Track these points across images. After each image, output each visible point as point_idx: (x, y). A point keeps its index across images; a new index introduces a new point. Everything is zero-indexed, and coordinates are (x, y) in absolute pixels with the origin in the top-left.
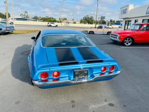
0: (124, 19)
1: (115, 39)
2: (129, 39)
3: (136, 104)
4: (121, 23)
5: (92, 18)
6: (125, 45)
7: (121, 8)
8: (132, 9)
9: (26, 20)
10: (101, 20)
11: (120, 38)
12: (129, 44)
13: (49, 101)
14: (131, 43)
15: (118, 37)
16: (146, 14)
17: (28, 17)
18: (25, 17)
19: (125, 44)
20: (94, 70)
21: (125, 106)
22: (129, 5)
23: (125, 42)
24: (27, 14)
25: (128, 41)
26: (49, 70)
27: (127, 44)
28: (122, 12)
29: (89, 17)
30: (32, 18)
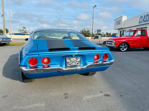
0: (119, 29)
1: (111, 45)
2: (124, 45)
3: (133, 94)
4: (117, 35)
5: (88, 31)
6: (121, 51)
7: (115, 20)
8: (125, 20)
9: (24, 34)
10: (98, 33)
11: (115, 44)
12: (125, 50)
13: (40, 94)
14: (126, 48)
15: (113, 43)
16: (139, 23)
17: (26, 32)
18: (23, 33)
19: (121, 49)
20: (87, 58)
21: (121, 96)
22: (123, 16)
23: (121, 48)
24: (25, 30)
25: (123, 46)
26: (37, 56)
27: (123, 49)
28: (116, 23)
29: (86, 30)
30: (30, 33)
